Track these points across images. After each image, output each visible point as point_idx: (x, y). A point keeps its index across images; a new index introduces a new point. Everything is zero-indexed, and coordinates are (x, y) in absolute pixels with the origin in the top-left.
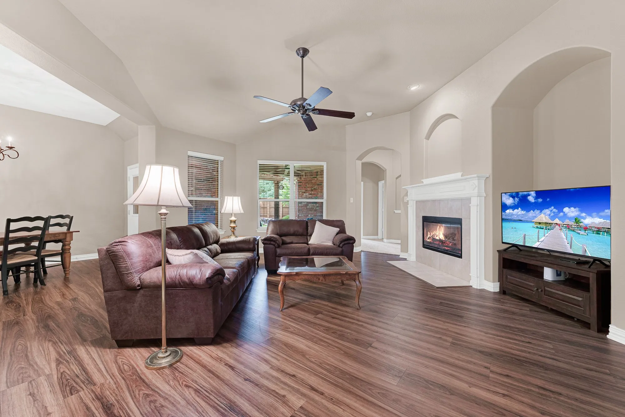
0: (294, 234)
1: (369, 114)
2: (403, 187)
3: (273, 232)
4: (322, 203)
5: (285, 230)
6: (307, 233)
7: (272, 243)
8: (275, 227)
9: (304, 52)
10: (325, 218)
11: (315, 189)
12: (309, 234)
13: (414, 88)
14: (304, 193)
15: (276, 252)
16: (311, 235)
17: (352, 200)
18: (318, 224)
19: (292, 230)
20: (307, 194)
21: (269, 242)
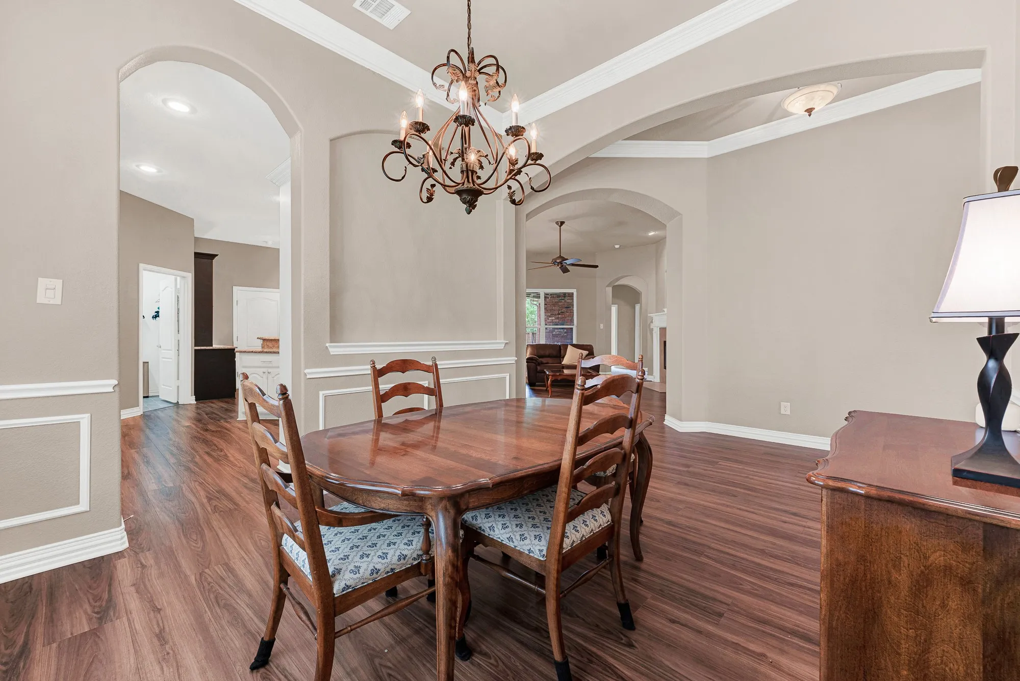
0: (549, 356)
1: (617, 246)
2: (649, 315)
3: (531, 354)
4: (572, 329)
5: (542, 353)
6: (561, 355)
7: (534, 361)
8: (532, 349)
9: (562, 223)
10: (575, 342)
11: (562, 312)
12: (562, 356)
13: (651, 234)
14: (550, 317)
15: (537, 369)
16: (563, 357)
17: (602, 326)
18: (570, 348)
19: (547, 352)
20: (554, 318)
21: (531, 361)
